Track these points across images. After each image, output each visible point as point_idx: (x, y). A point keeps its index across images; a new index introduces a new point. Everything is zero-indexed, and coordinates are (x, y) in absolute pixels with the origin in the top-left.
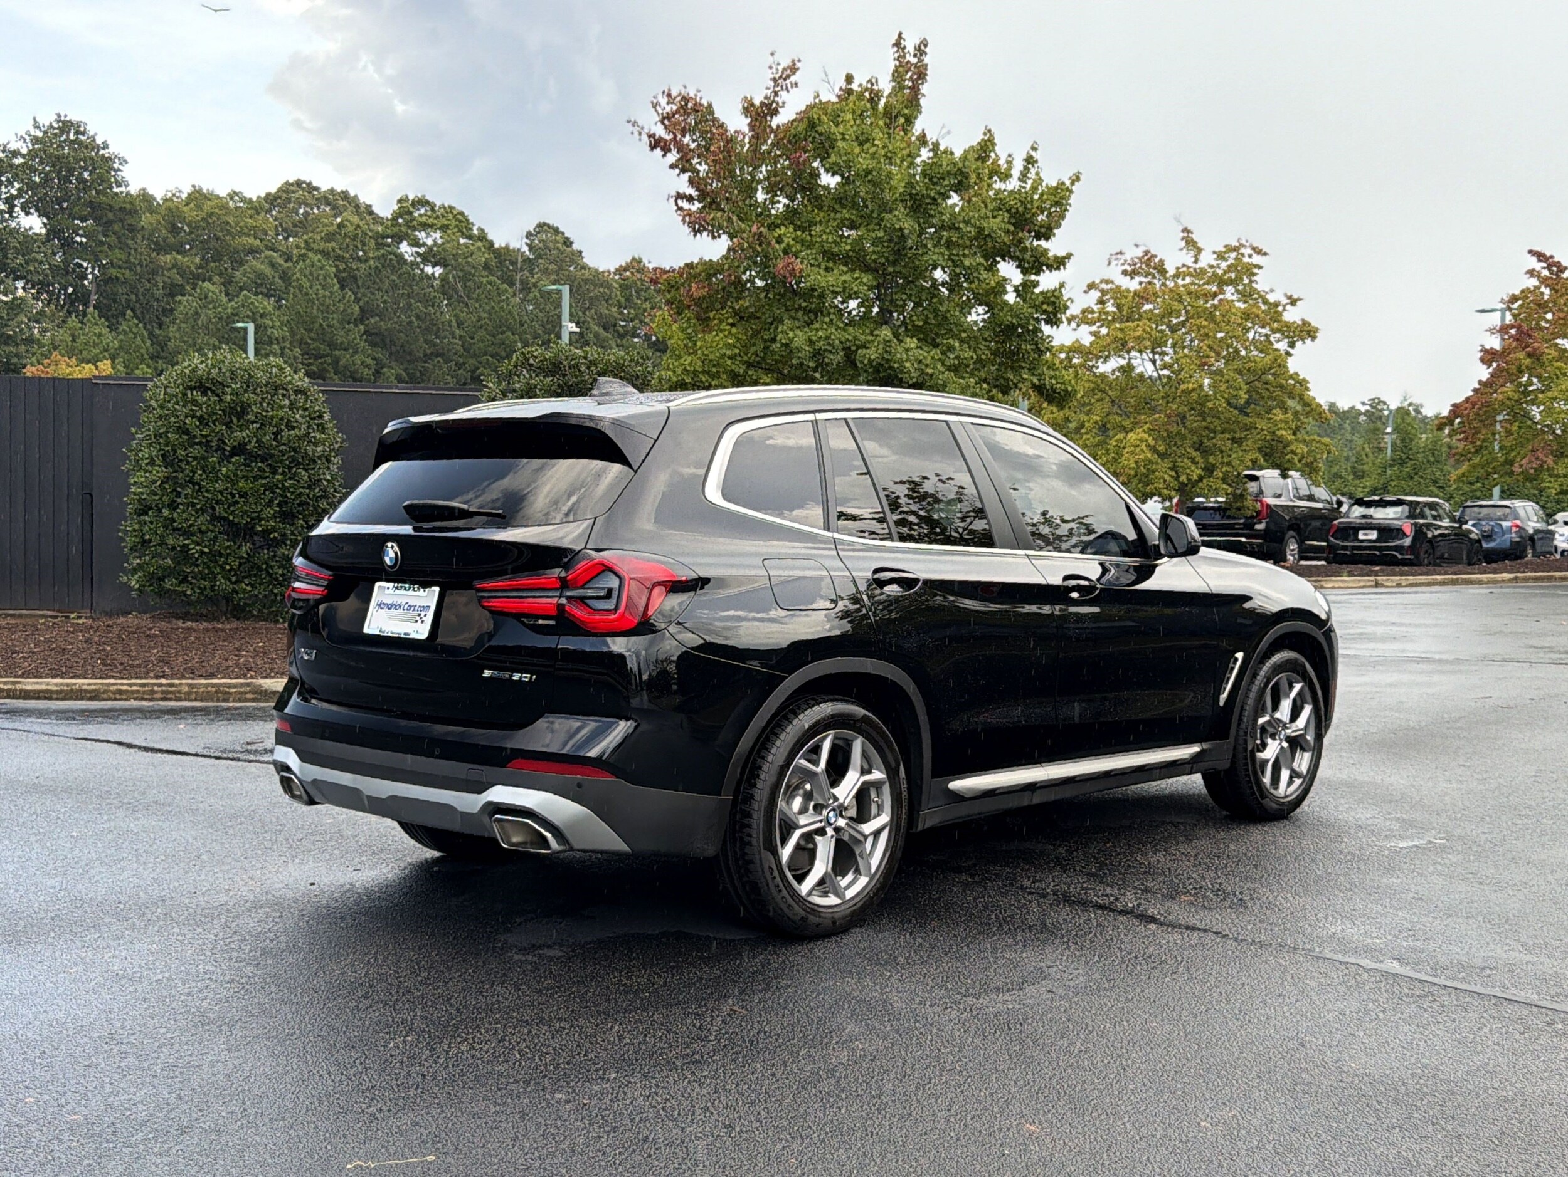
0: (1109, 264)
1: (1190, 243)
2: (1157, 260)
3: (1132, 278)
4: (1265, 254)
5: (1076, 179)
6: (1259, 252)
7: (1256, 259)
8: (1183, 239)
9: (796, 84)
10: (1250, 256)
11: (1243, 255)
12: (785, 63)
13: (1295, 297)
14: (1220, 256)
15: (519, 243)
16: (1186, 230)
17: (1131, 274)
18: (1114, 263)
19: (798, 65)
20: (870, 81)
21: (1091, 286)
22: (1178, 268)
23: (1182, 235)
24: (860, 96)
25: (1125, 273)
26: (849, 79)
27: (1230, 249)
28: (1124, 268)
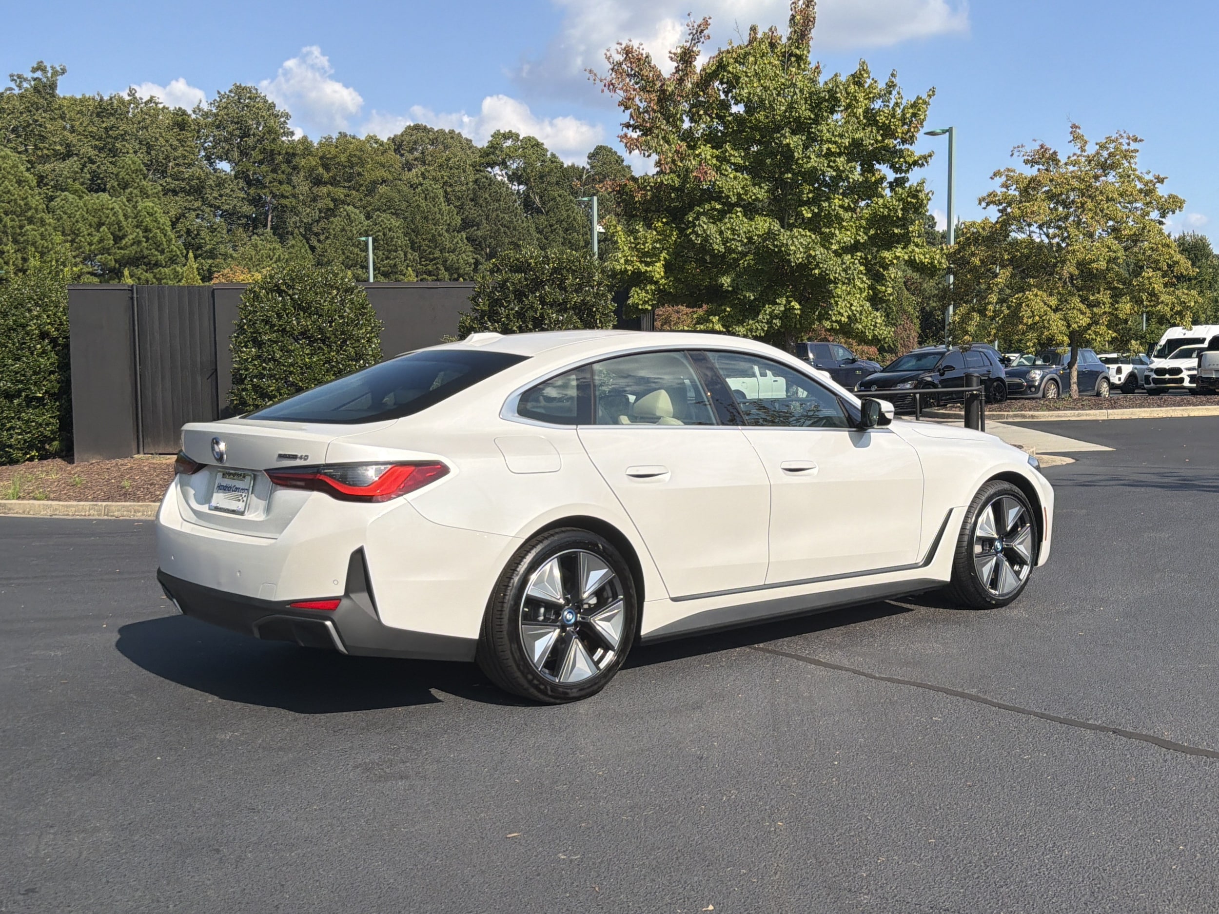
0: (1012, 155)
1: (1076, 137)
2: (1051, 152)
3: (1032, 166)
4: (1141, 140)
5: (932, 93)
6: (1135, 140)
7: (1134, 146)
8: (1071, 133)
9: (709, 37)
10: (1129, 144)
11: (1121, 144)
12: (699, 21)
13: (1161, 176)
14: (1103, 147)
15: (583, 162)
16: (1074, 126)
17: (1032, 162)
18: (1016, 154)
19: (710, 21)
20: (771, 29)
21: (997, 174)
22: (1069, 158)
23: (1071, 130)
24: (762, 41)
25: (1026, 162)
26: (753, 29)
27: (1110, 140)
28: (1026, 158)
